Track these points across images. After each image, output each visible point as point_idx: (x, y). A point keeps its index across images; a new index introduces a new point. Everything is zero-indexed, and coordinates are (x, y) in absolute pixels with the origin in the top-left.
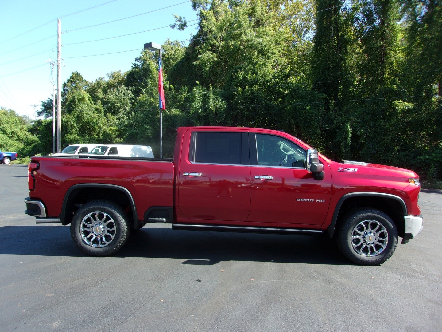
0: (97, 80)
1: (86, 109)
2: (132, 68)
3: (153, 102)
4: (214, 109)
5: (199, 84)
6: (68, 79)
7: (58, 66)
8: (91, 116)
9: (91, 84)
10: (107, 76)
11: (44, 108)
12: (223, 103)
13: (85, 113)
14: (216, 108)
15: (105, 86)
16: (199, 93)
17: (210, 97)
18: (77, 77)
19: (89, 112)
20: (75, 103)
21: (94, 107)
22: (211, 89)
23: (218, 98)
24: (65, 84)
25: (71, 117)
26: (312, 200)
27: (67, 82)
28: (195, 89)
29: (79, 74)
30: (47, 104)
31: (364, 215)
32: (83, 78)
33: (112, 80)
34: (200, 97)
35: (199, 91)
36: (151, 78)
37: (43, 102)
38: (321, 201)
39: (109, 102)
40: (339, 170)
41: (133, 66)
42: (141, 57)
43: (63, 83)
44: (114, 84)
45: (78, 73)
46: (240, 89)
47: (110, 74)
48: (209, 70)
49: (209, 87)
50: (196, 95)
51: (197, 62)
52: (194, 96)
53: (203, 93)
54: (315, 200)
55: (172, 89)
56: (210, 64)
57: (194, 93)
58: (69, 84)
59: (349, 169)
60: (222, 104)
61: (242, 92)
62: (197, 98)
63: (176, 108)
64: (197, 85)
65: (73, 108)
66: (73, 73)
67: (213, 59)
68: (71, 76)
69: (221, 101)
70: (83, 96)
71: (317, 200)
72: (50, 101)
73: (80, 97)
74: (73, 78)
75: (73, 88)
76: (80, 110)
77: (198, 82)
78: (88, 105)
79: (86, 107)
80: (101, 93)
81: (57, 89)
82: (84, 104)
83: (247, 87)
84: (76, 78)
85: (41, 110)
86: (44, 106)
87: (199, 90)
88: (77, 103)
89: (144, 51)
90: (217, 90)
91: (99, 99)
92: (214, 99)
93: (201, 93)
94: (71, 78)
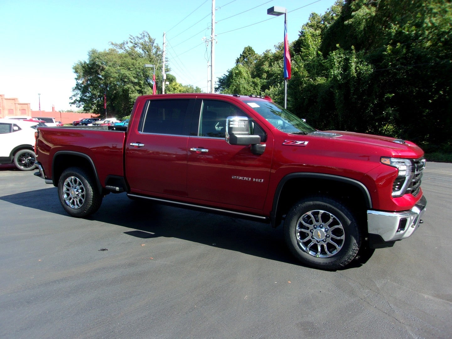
0: (264, 53)
1: (243, 82)
2: (299, 36)
3: (296, 71)
4: (355, 75)
5: (339, 47)
6: (241, 54)
7: (212, 43)
8: (247, 90)
9: (260, 57)
10: (275, 48)
11: (220, 84)
12: (370, 66)
13: (241, 86)
14: (359, 74)
15: (272, 58)
16: (339, 58)
17: (351, 62)
18: (249, 51)
19: (246, 86)
20: (233, 77)
21: (251, 80)
22: (354, 51)
23: (362, 61)
24: (238, 59)
25: (229, 91)
26: (248, 179)
27: (240, 58)
28: (334, 53)
29: (252, 48)
30: (223, 80)
31: (311, 203)
32: (254, 52)
33: (279, 51)
34: (340, 63)
35: (339, 56)
36: (304, 46)
37: (219, 78)
38: (259, 181)
39: (274, 74)
40: (284, 143)
41: (300, 34)
42: (308, 23)
43: (237, 59)
44: (280, 55)
45: (250, 47)
46: (389, 47)
47: (277, 45)
48: (364, 29)
49: (352, 50)
50: (335, 61)
51: (350, 21)
52: (333, 62)
53: (344, 57)
54: (252, 179)
55: (320, 56)
56: (366, 20)
57: (332, 58)
58: (242, 59)
59: (297, 142)
60: (367, 69)
61: (392, 52)
62: (336, 63)
63: (322, 76)
64: (338, 48)
65: (231, 82)
66: (245, 48)
67: (370, 14)
68: (243, 51)
69: (367, 65)
70: (240, 70)
71: (254, 180)
72: (226, 77)
73: (237, 71)
74: (245, 53)
75: (245, 63)
76: (237, 84)
77: (338, 45)
78: (244, 78)
79: (243, 81)
80: (267, 65)
81: (210, 65)
82: (241, 78)
83: (398, 44)
84: (248, 53)
85: (217, 86)
86: (220, 82)
87: (340, 54)
88: (234, 77)
89: (312, 16)
90: (362, 52)
91: (265, 72)
92: (357, 63)
93: (341, 57)
94: (243, 53)
